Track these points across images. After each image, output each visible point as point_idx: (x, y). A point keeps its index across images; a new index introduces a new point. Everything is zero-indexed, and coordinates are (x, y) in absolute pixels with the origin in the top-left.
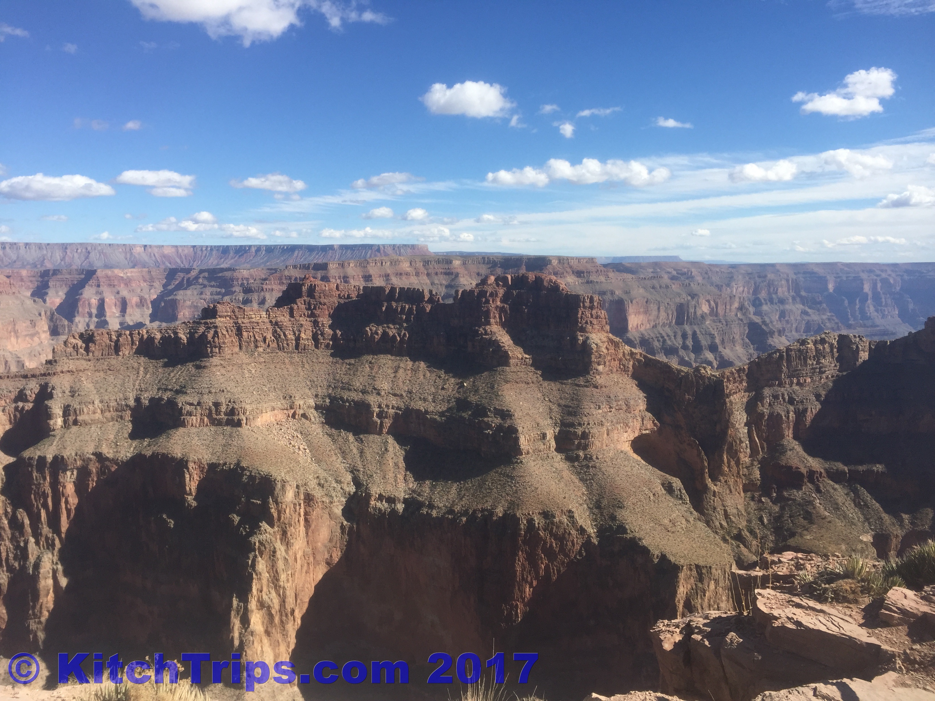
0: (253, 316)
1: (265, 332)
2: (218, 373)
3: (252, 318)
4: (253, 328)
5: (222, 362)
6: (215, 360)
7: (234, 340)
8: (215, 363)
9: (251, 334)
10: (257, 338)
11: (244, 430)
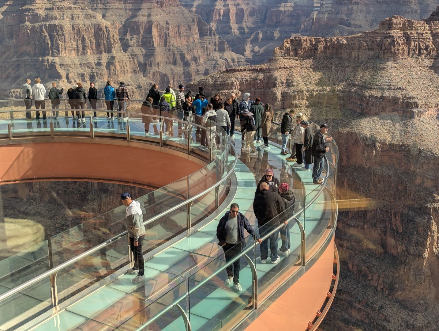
0: (419, 28)
1: (428, 42)
2: (394, 74)
3: (418, 30)
4: (419, 38)
5: (396, 65)
6: (390, 64)
7: (404, 47)
8: (390, 66)
9: (417, 43)
10: (421, 46)
11: (416, 120)
